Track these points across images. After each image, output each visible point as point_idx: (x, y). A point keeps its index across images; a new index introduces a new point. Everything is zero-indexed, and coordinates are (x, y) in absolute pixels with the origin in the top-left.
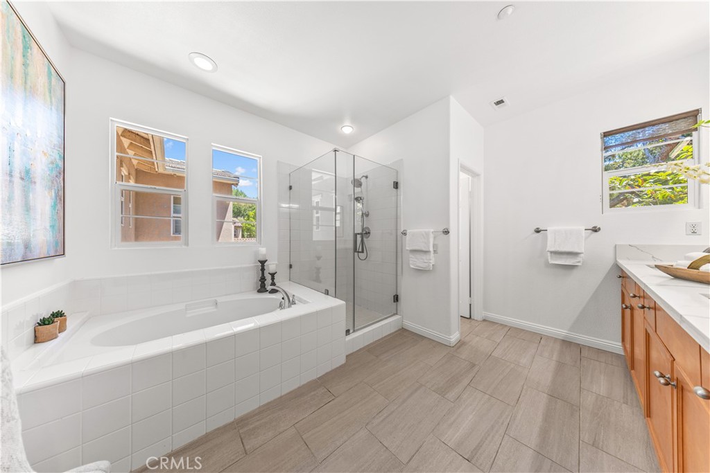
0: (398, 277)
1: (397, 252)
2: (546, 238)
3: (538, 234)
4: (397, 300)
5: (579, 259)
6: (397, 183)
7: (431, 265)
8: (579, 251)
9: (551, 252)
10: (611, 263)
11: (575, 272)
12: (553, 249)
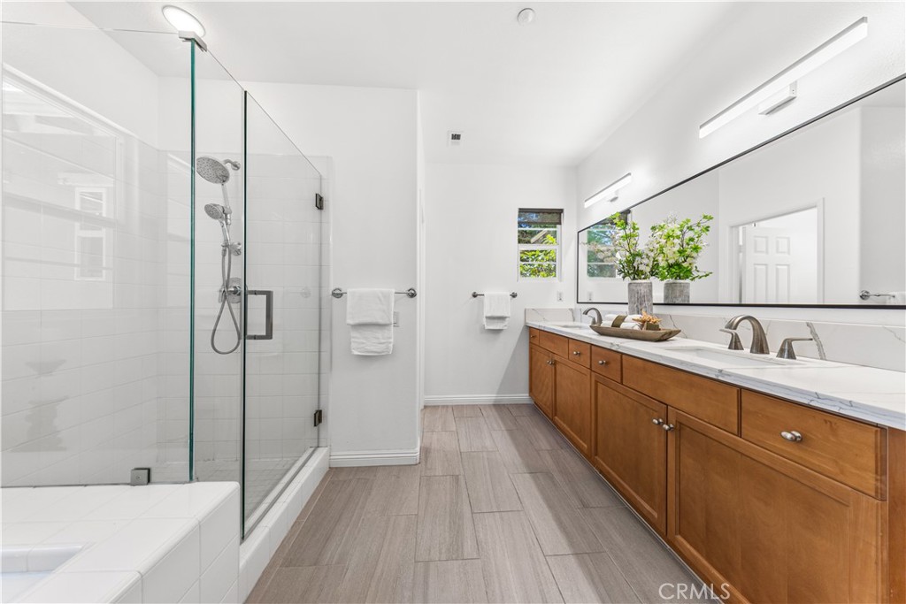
0: (323, 376)
1: (320, 330)
2: (482, 302)
3: (475, 299)
4: (320, 421)
5: (506, 323)
6: (321, 199)
7: (391, 345)
8: (506, 315)
9: (487, 318)
10: (522, 325)
11: (502, 336)
12: (489, 315)
